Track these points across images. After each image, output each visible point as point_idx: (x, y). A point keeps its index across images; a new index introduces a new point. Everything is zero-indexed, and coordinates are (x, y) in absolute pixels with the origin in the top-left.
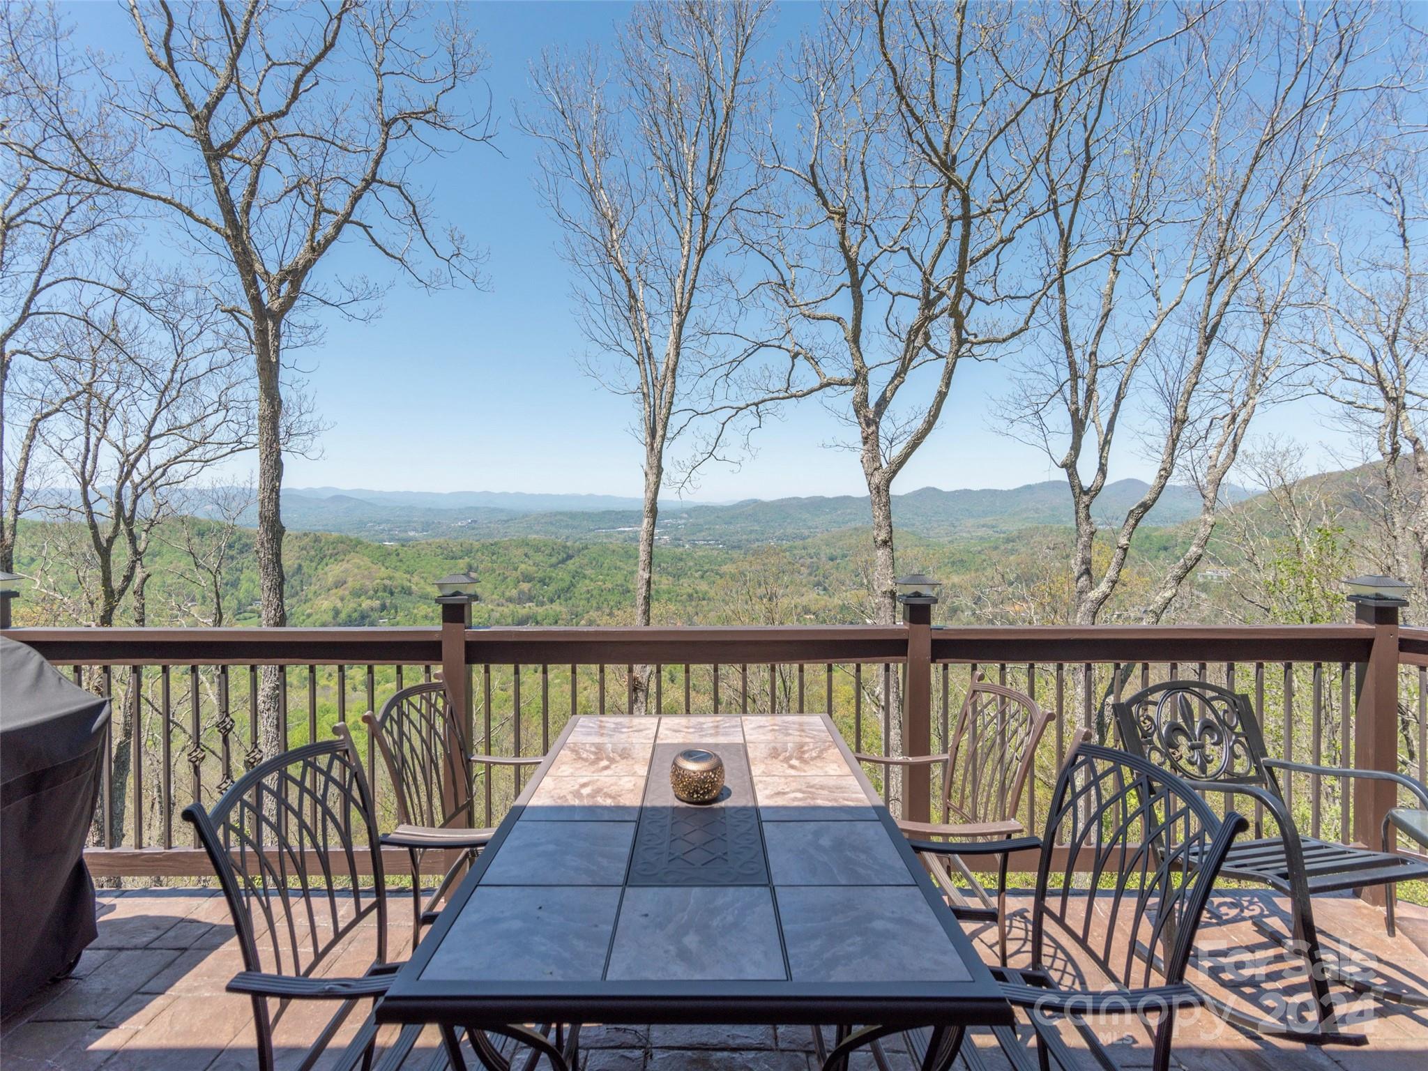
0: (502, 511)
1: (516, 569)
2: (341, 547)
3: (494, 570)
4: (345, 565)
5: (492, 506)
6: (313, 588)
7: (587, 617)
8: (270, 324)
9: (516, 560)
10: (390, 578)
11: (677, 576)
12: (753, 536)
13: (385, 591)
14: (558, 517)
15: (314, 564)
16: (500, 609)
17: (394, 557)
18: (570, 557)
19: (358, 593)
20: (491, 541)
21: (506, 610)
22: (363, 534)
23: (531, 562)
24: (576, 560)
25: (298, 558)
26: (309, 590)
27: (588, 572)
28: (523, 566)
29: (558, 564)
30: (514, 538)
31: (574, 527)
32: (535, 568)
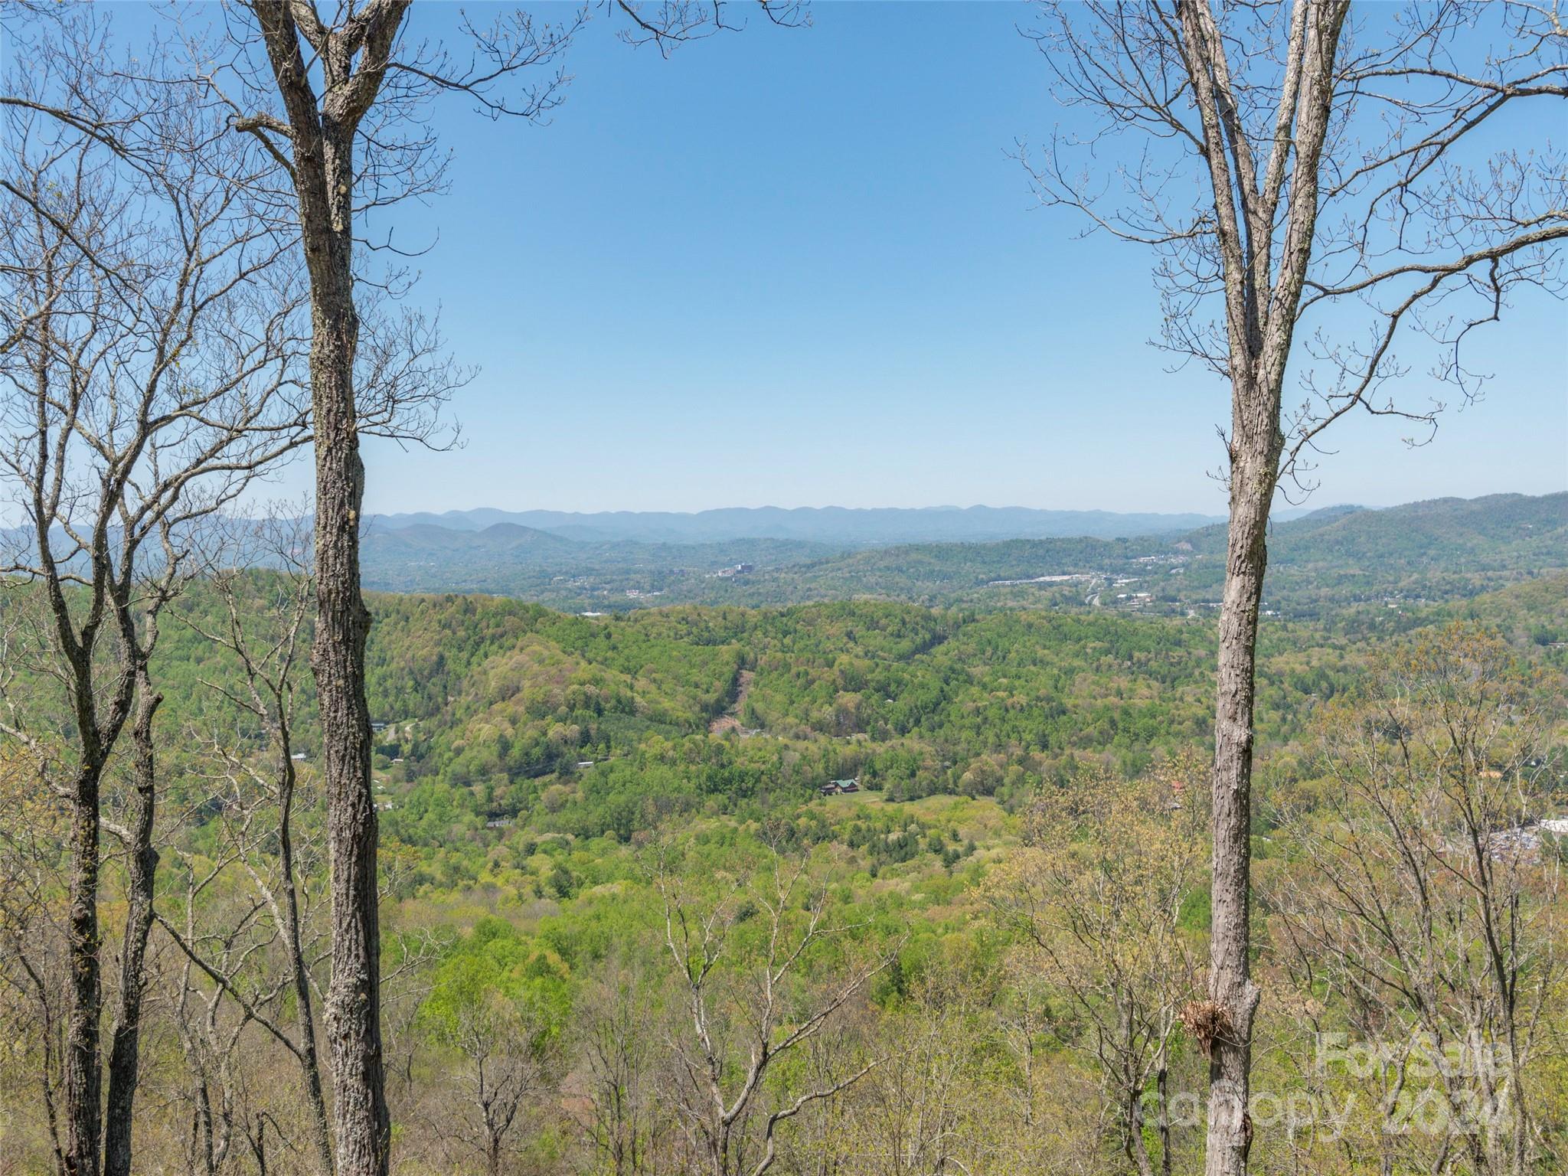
0: (800, 545)
1: (830, 664)
2: (509, 621)
3: (787, 667)
4: (517, 657)
5: (781, 536)
6: (464, 700)
7: (975, 764)
8: (329, 151)
9: (829, 645)
10: (596, 681)
11: (1170, 680)
12: (1345, 590)
13: (587, 706)
14: (914, 556)
15: (465, 655)
16: (801, 745)
17: (601, 641)
18: (938, 639)
19: (540, 710)
20: (779, 607)
21: (813, 748)
22: (547, 596)
24: (951, 644)
25: (438, 643)
26: (458, 703)
27: (978, 670)
28: (844, 659)
29: (914, 653)
30: (826, 601)
31: (946, 576)
32: (867, 662)
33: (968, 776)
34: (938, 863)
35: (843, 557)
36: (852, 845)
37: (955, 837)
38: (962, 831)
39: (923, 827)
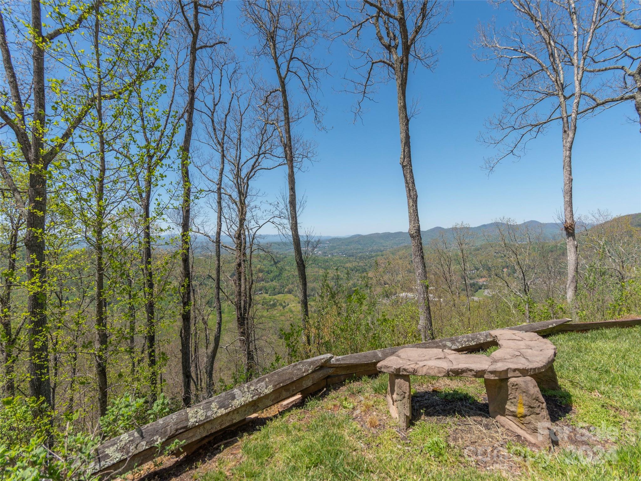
7: (287, 287)
9: (255, 263)
10: (203, 272)
13: (201, 277)
24: (281, 263)
31: (280, 249)
33: (286, 290)
34: (281, 308)
36: (262, 305)
37: (284, 302)
38: (286, 301)
39: (278, 301)
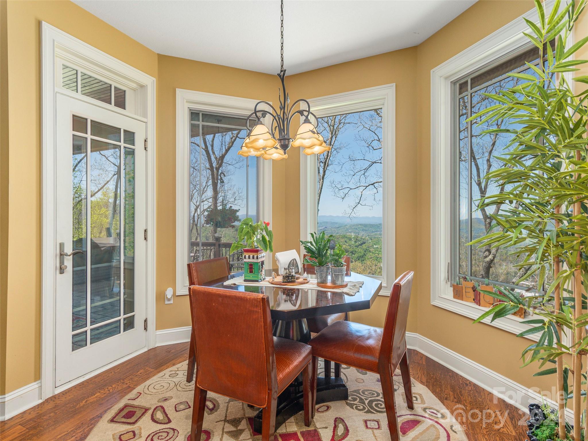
0: (337, 223)
5: (333, 221)
14: (360, 226)
18: (364, 243)
23: (348, 244)
27: (372, 250)
28: (344, 246)
29: (359, 246)
30: (341, 234)
32: (349, 247)
35: (345, 226)
